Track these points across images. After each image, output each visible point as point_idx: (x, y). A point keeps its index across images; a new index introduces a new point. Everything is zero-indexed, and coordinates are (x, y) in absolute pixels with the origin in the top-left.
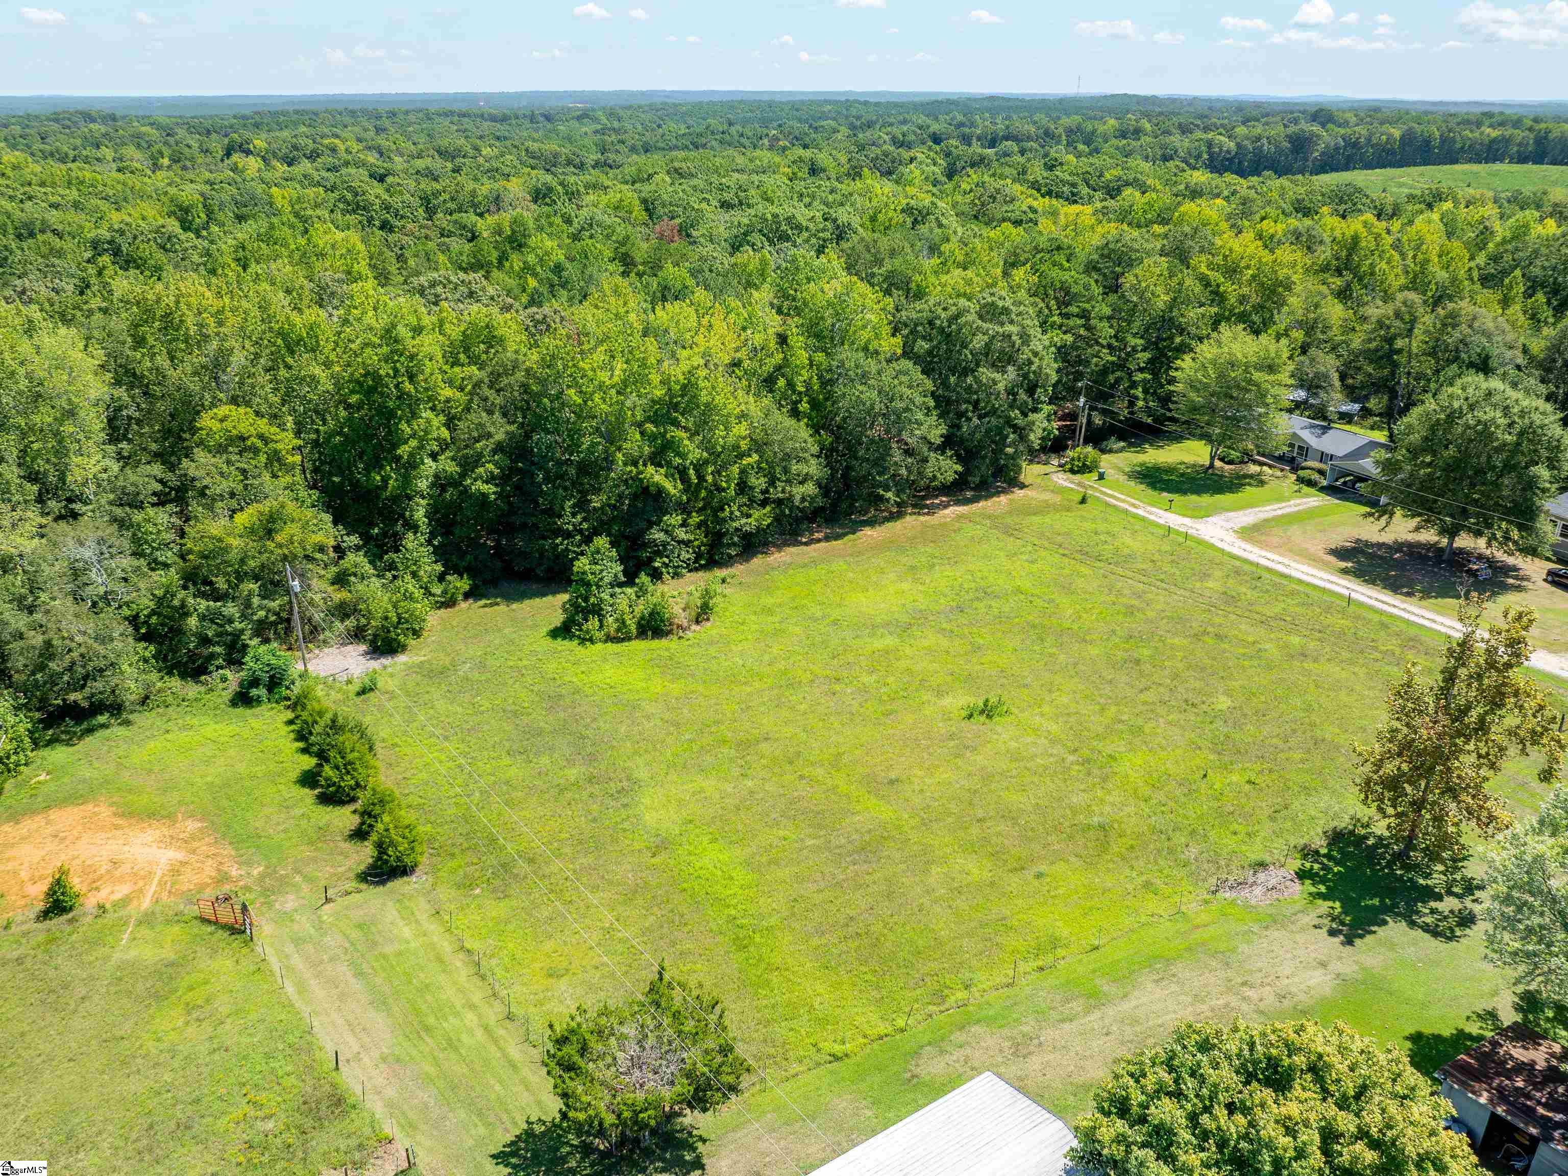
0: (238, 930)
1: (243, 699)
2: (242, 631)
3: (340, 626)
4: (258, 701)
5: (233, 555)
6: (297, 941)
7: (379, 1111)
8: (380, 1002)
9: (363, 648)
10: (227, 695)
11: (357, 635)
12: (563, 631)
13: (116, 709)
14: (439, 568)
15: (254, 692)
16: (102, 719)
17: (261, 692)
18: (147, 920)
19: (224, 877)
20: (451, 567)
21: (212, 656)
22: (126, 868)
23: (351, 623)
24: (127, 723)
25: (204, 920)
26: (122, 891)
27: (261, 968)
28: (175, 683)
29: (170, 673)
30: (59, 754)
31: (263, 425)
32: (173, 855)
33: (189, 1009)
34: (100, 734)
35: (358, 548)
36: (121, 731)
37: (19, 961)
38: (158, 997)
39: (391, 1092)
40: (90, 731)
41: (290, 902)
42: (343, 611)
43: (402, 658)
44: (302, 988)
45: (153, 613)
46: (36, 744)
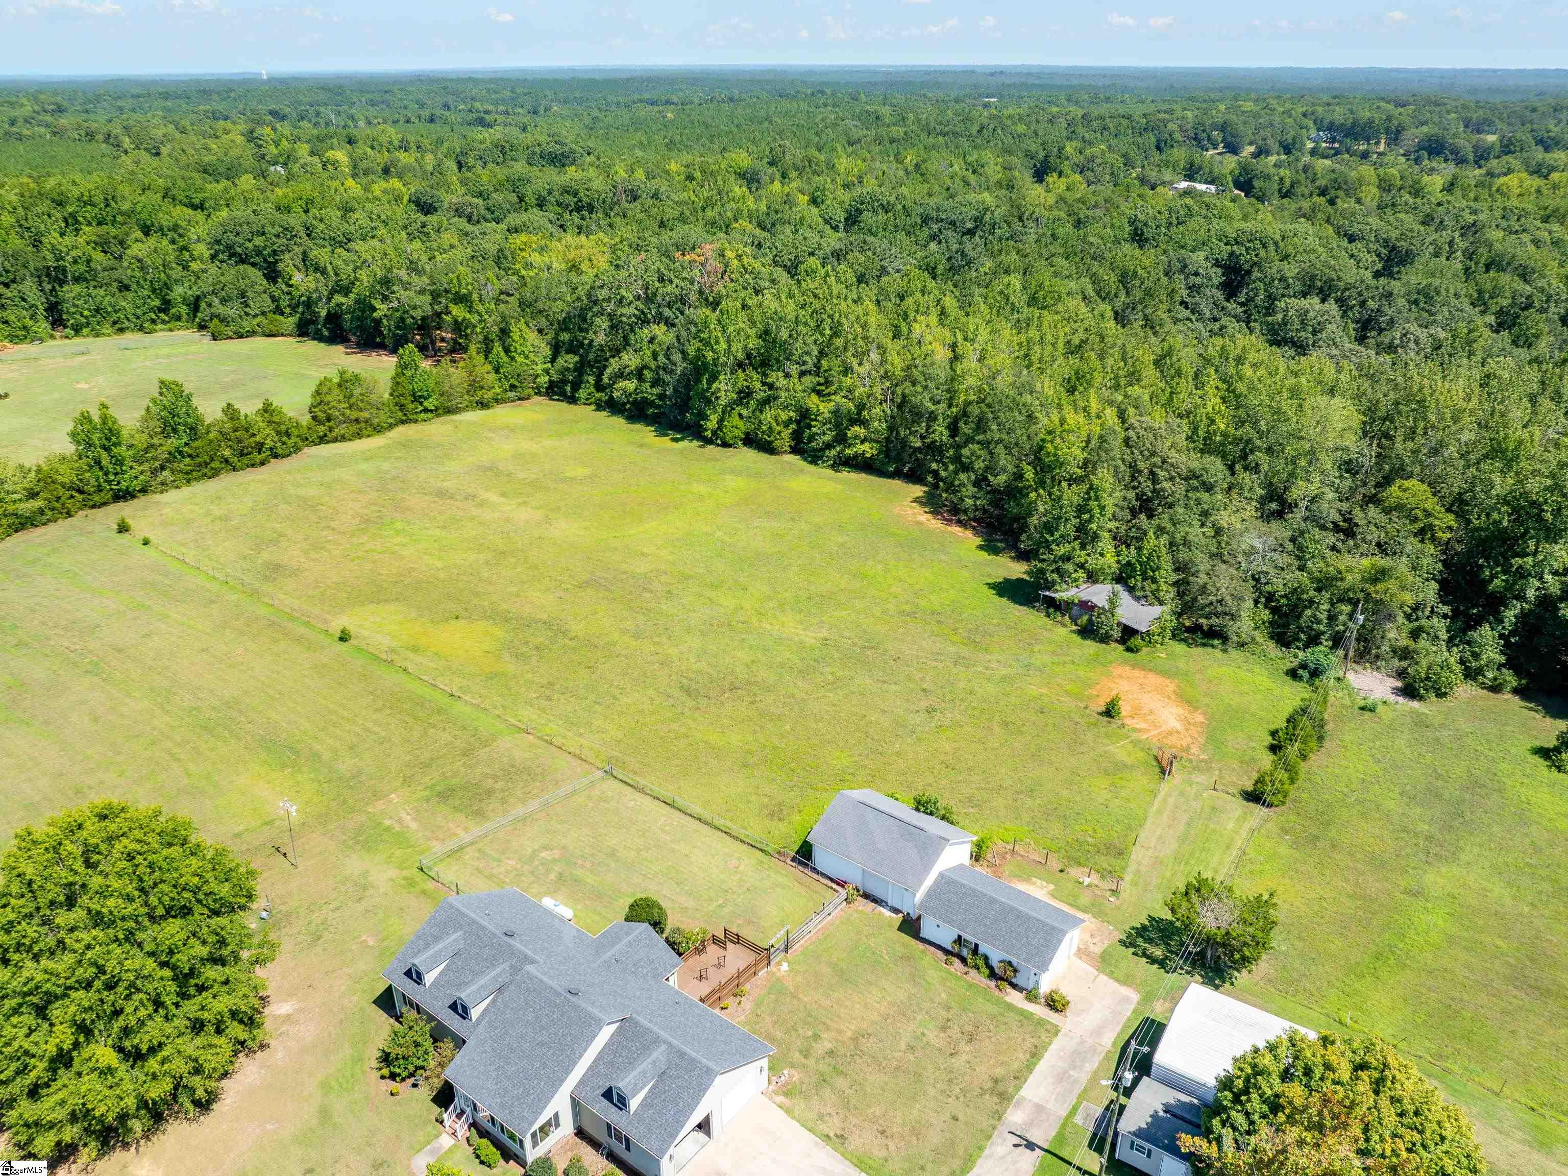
0: (1164, 771)
1: (1293, 674)
2: (1323, 633)
3: (1396, 663)
4: (1300, 678)
5: (1342, 585)
6: (1182, 794)
7: (1132, 867)
8: (1182, 840)
9: (1399, 684)
10: (1289, 666)
11: (1401, 674)
12: (1544, 753)
13: (1225, 639)
14: (1503, 659)
15: (1300, 672)
16: (1216, 642)
17: (1305, 674)
18: (1135, 743)
19: (1187, 749)
20: (1511, 664)
21: (1298, 640)
22: (1151, 717)
23: (1404, 664)
24: (1225, 651)
25: (1156, 758)
26: (1142, 725)
27: (1154, 793)
28: (1272, 644)
29: (1272, 638)
30: (1180, 648)
31: (1431, 503)
32: (1178, 726)
33: (1113, 784)
34: (1209, 650)
35: (1445, 616)
36: (1218, 653)
37: (1077, 723)
38: (1106, 773)
39: (1143, 869)
40: (1204, 645)
41: (1200, 778)
42: (1405, 654)
43: (1415, 704)
44: (1160, 811)
45: (1285, 596)
46: (1174, 637)
